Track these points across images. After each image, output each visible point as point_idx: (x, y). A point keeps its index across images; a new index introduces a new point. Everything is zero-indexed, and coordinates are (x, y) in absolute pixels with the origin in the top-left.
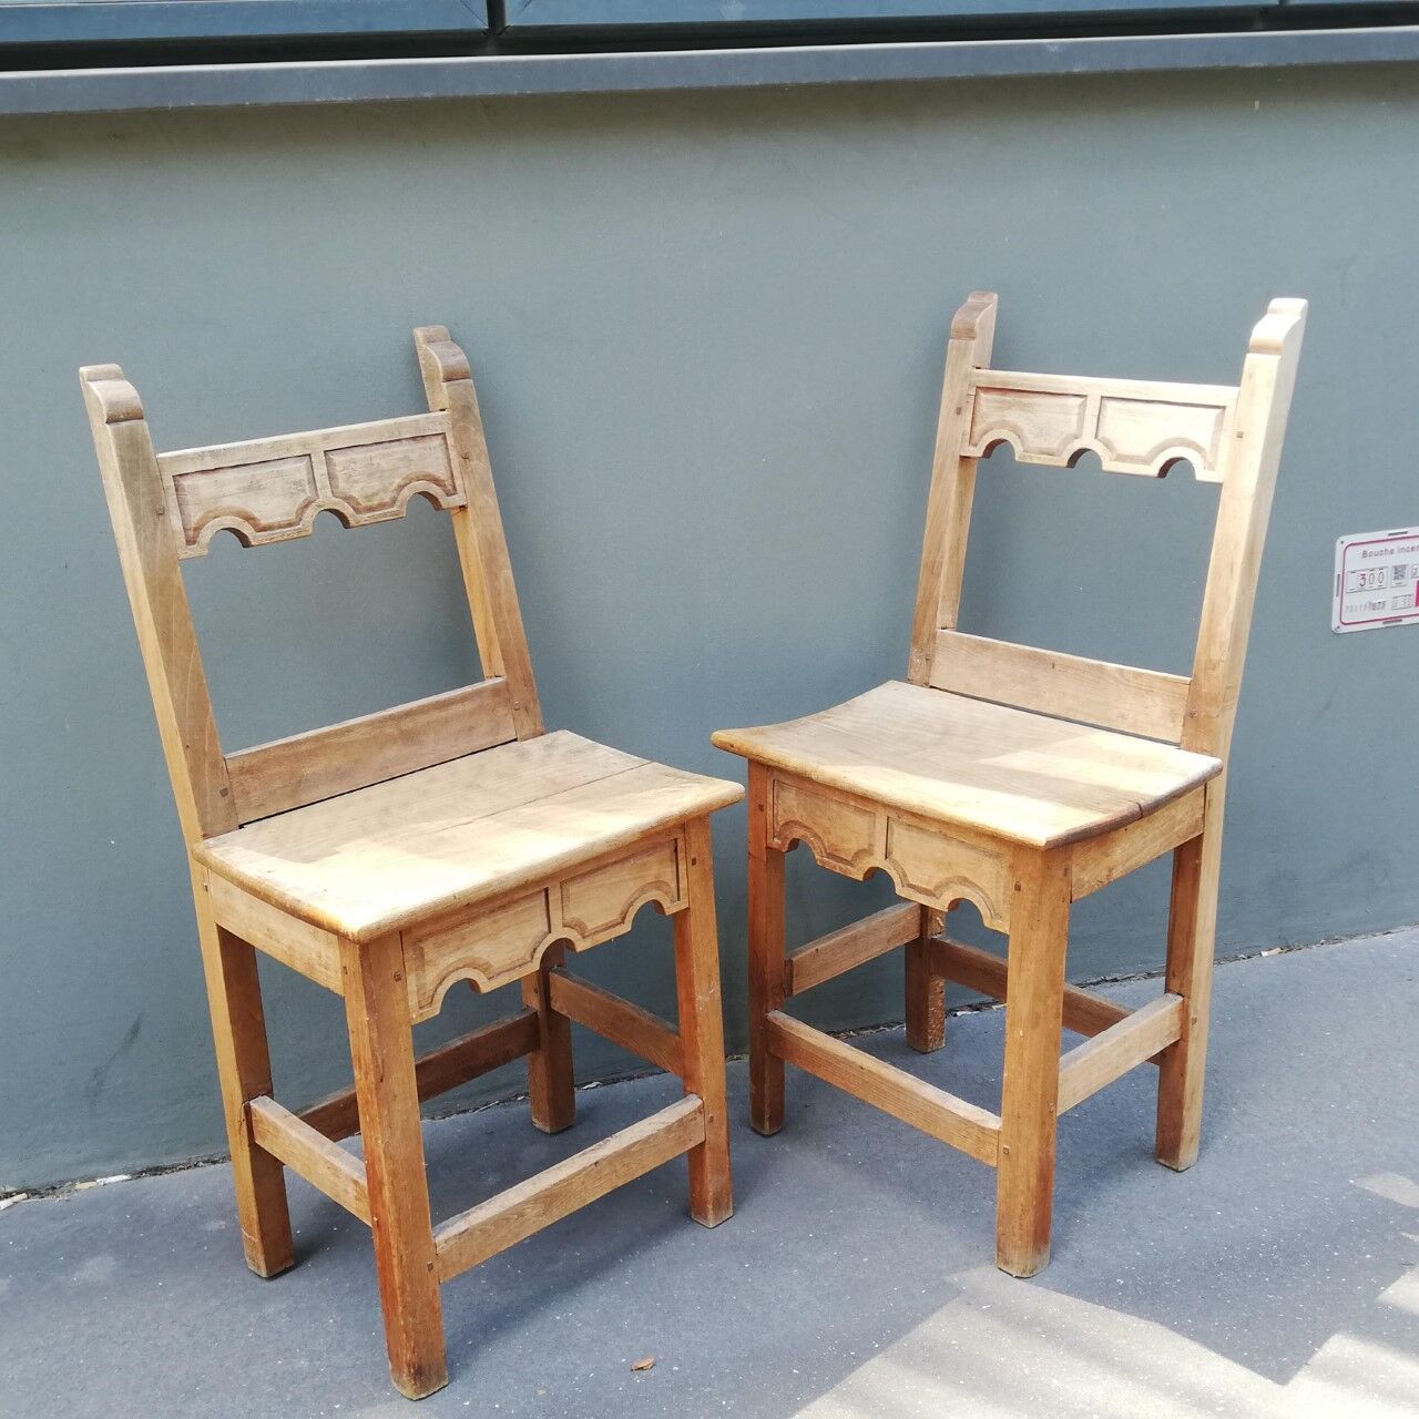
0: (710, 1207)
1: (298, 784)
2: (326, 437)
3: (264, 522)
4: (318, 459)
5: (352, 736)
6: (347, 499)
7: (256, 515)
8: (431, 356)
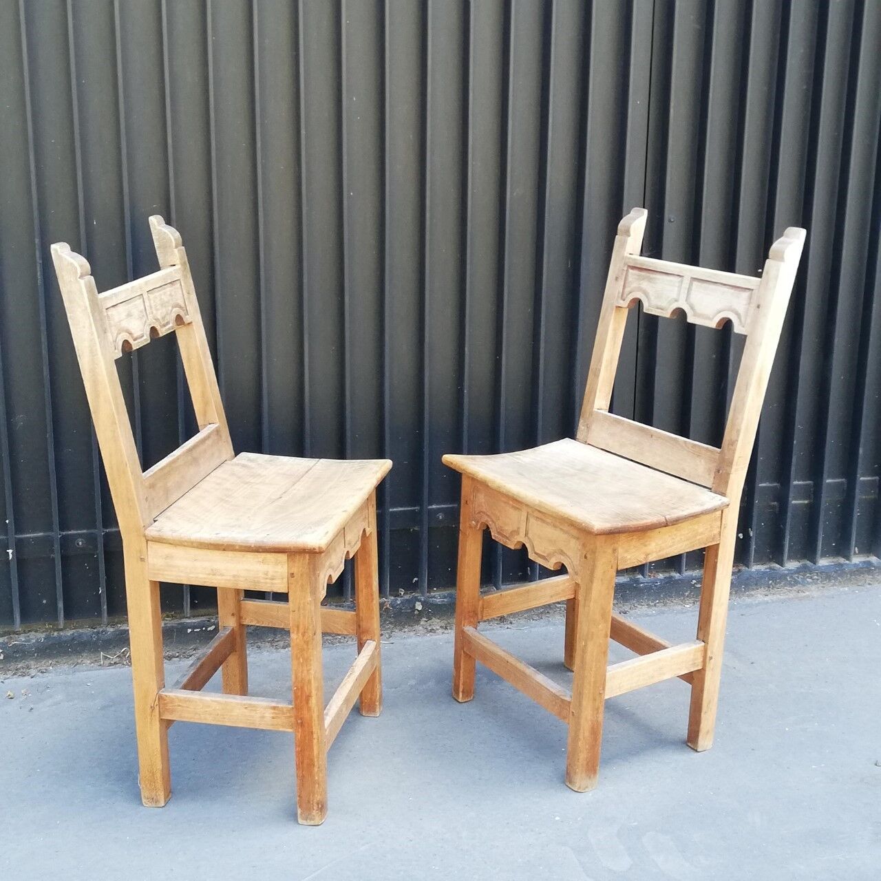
0: (377, 703)
1: (167, 492)
2: (146, 283)
3: (135, 336)
4: (145, 296)
5: (180, 462)
6: (157, 320)
7: (133, 331)
8: (165, 233)
